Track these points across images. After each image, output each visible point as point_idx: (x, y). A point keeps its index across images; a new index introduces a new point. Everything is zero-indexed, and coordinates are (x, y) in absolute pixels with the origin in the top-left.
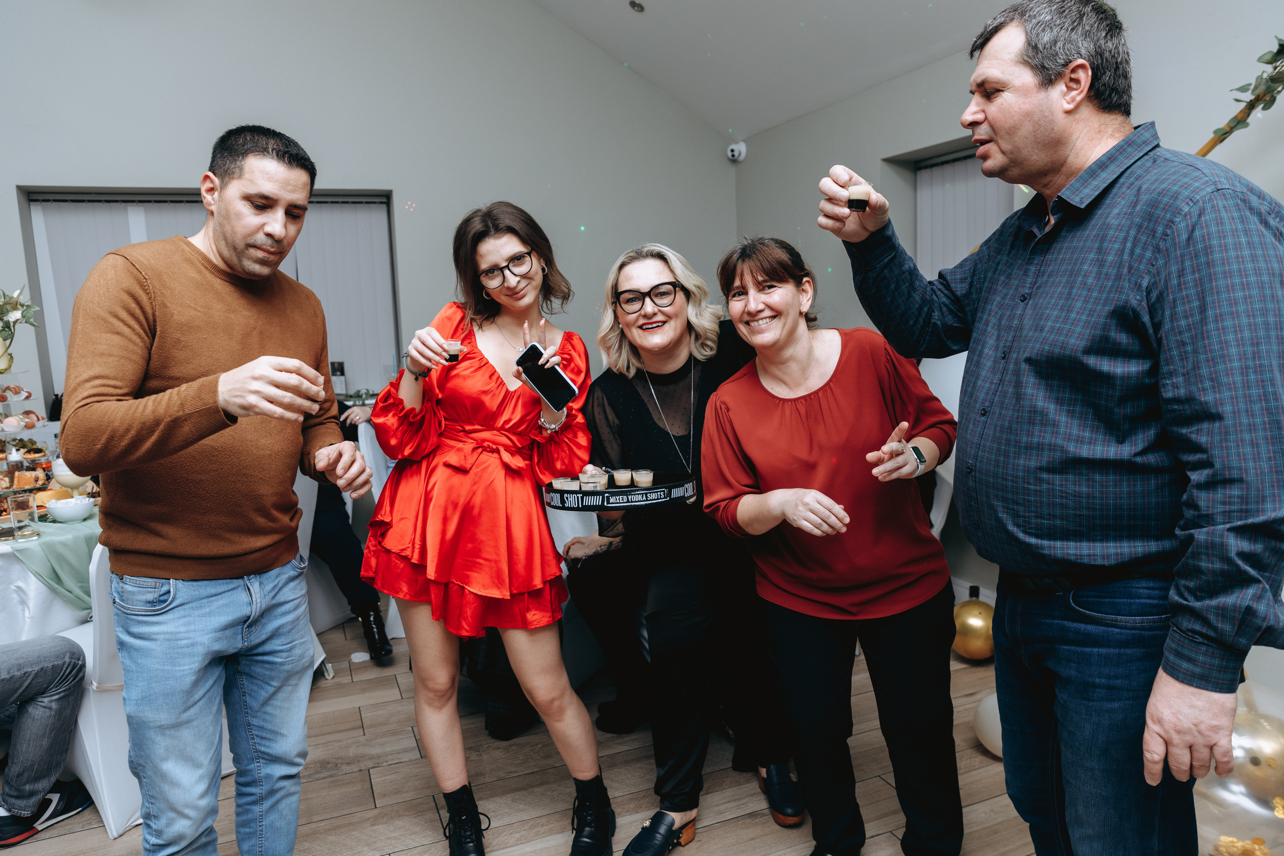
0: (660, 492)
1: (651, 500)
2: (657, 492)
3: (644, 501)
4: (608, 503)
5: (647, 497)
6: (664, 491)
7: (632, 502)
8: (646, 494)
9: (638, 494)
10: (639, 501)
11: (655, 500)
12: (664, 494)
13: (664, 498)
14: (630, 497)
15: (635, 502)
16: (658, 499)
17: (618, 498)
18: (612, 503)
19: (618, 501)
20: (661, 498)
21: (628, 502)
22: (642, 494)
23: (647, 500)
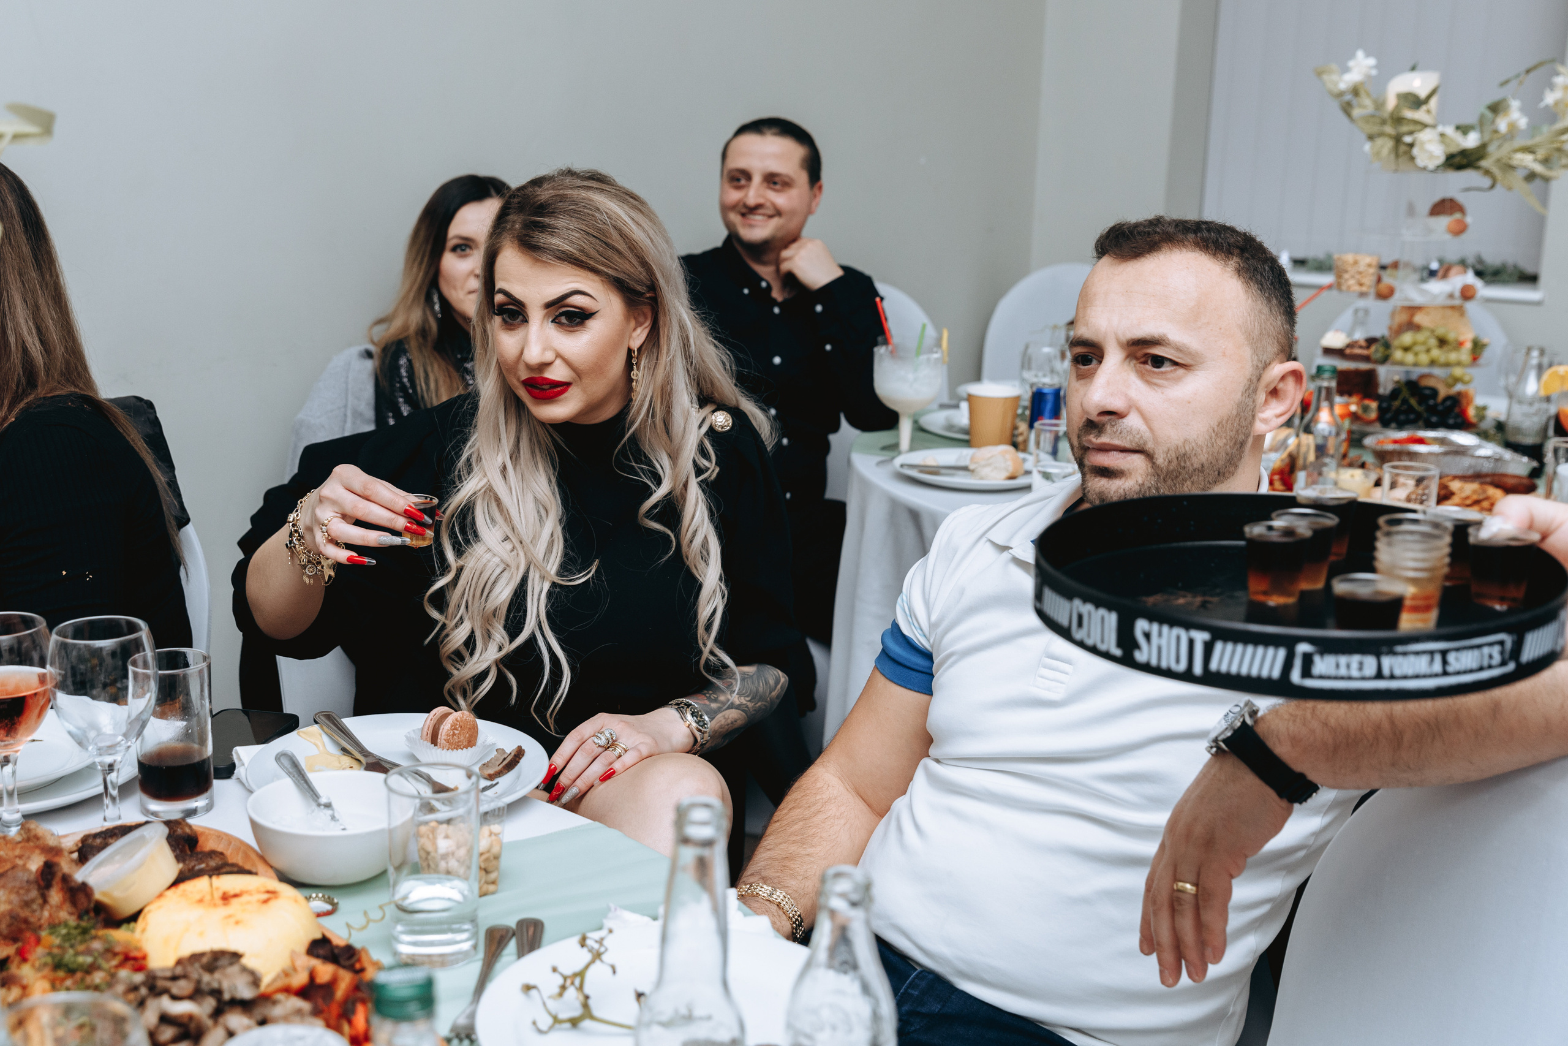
1: (1458, 673)
2: (1479, 647)
3: (1436, 675)
4: (1307, 673)
5: (1445, 662)
7: (1392, 677)
8: (1444, 653)
9: (1417, 653)
10: (1417, 677)
11: (1471, 671)
12: (1502, 653)
13: (1503, 663)
14: (1387, 662)
15: (1405, 677)
17: (1343, 660)
18: (1321, 677)
19: (1343, 671)
20: (1490, 667)
21: (1379, 675)
22: (1432, 653)
23: (1445, 673)
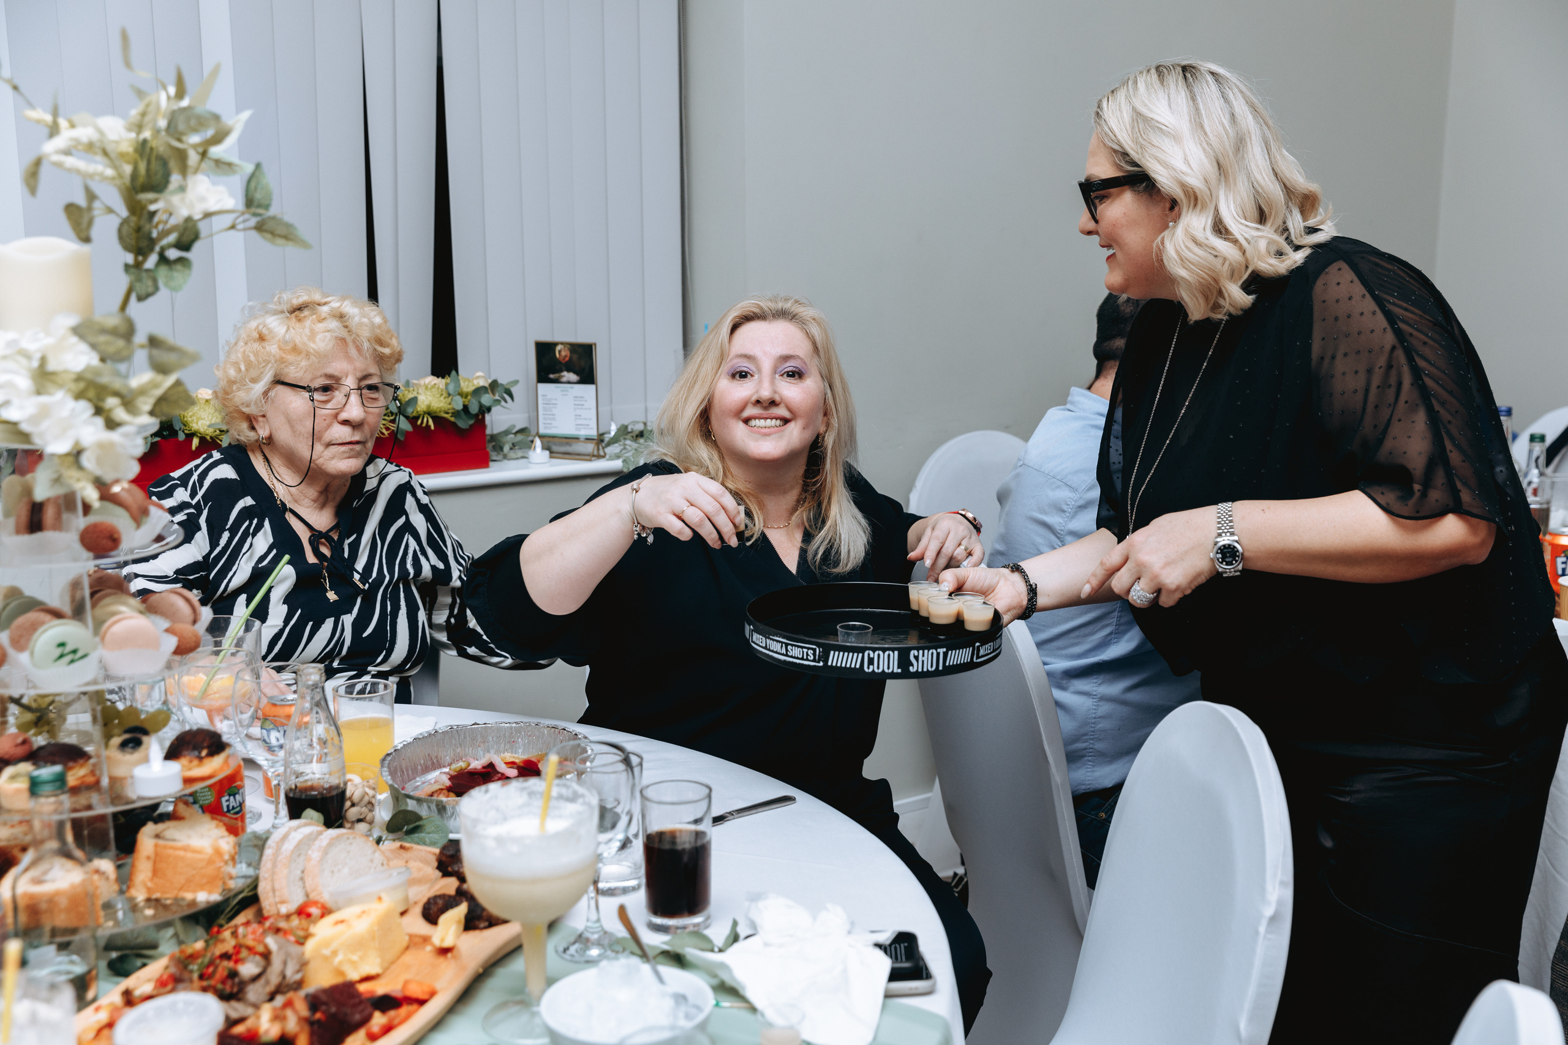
0: (808, 649)
6: (814, 650)
16: (802, 659)
